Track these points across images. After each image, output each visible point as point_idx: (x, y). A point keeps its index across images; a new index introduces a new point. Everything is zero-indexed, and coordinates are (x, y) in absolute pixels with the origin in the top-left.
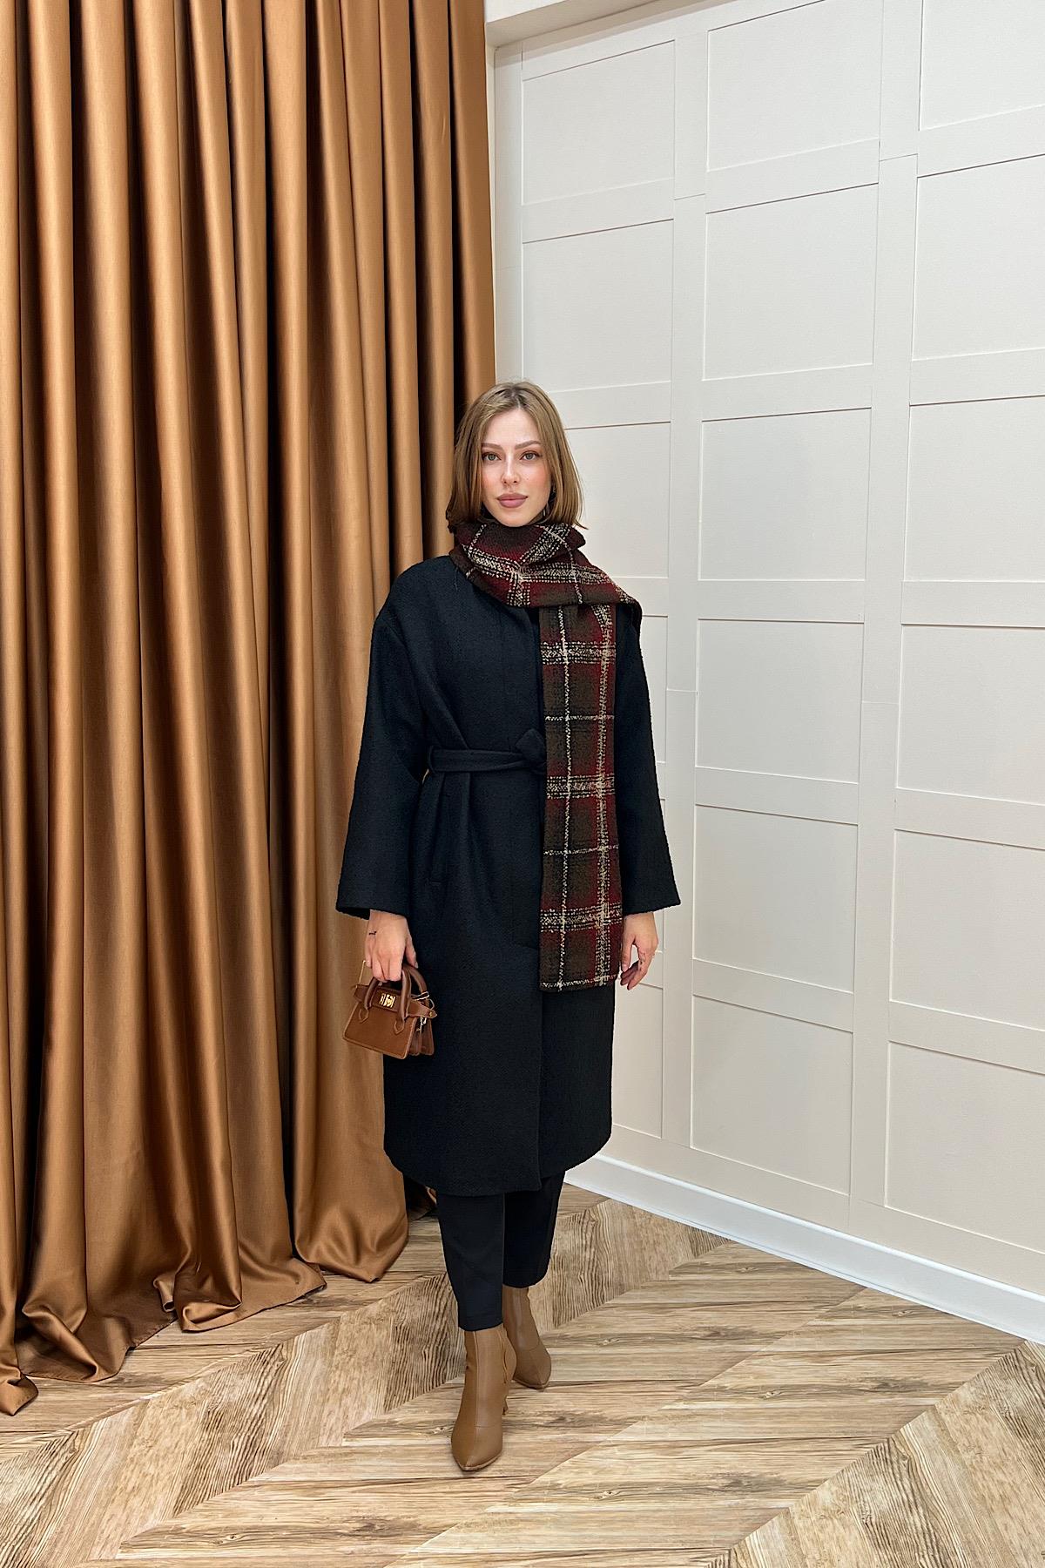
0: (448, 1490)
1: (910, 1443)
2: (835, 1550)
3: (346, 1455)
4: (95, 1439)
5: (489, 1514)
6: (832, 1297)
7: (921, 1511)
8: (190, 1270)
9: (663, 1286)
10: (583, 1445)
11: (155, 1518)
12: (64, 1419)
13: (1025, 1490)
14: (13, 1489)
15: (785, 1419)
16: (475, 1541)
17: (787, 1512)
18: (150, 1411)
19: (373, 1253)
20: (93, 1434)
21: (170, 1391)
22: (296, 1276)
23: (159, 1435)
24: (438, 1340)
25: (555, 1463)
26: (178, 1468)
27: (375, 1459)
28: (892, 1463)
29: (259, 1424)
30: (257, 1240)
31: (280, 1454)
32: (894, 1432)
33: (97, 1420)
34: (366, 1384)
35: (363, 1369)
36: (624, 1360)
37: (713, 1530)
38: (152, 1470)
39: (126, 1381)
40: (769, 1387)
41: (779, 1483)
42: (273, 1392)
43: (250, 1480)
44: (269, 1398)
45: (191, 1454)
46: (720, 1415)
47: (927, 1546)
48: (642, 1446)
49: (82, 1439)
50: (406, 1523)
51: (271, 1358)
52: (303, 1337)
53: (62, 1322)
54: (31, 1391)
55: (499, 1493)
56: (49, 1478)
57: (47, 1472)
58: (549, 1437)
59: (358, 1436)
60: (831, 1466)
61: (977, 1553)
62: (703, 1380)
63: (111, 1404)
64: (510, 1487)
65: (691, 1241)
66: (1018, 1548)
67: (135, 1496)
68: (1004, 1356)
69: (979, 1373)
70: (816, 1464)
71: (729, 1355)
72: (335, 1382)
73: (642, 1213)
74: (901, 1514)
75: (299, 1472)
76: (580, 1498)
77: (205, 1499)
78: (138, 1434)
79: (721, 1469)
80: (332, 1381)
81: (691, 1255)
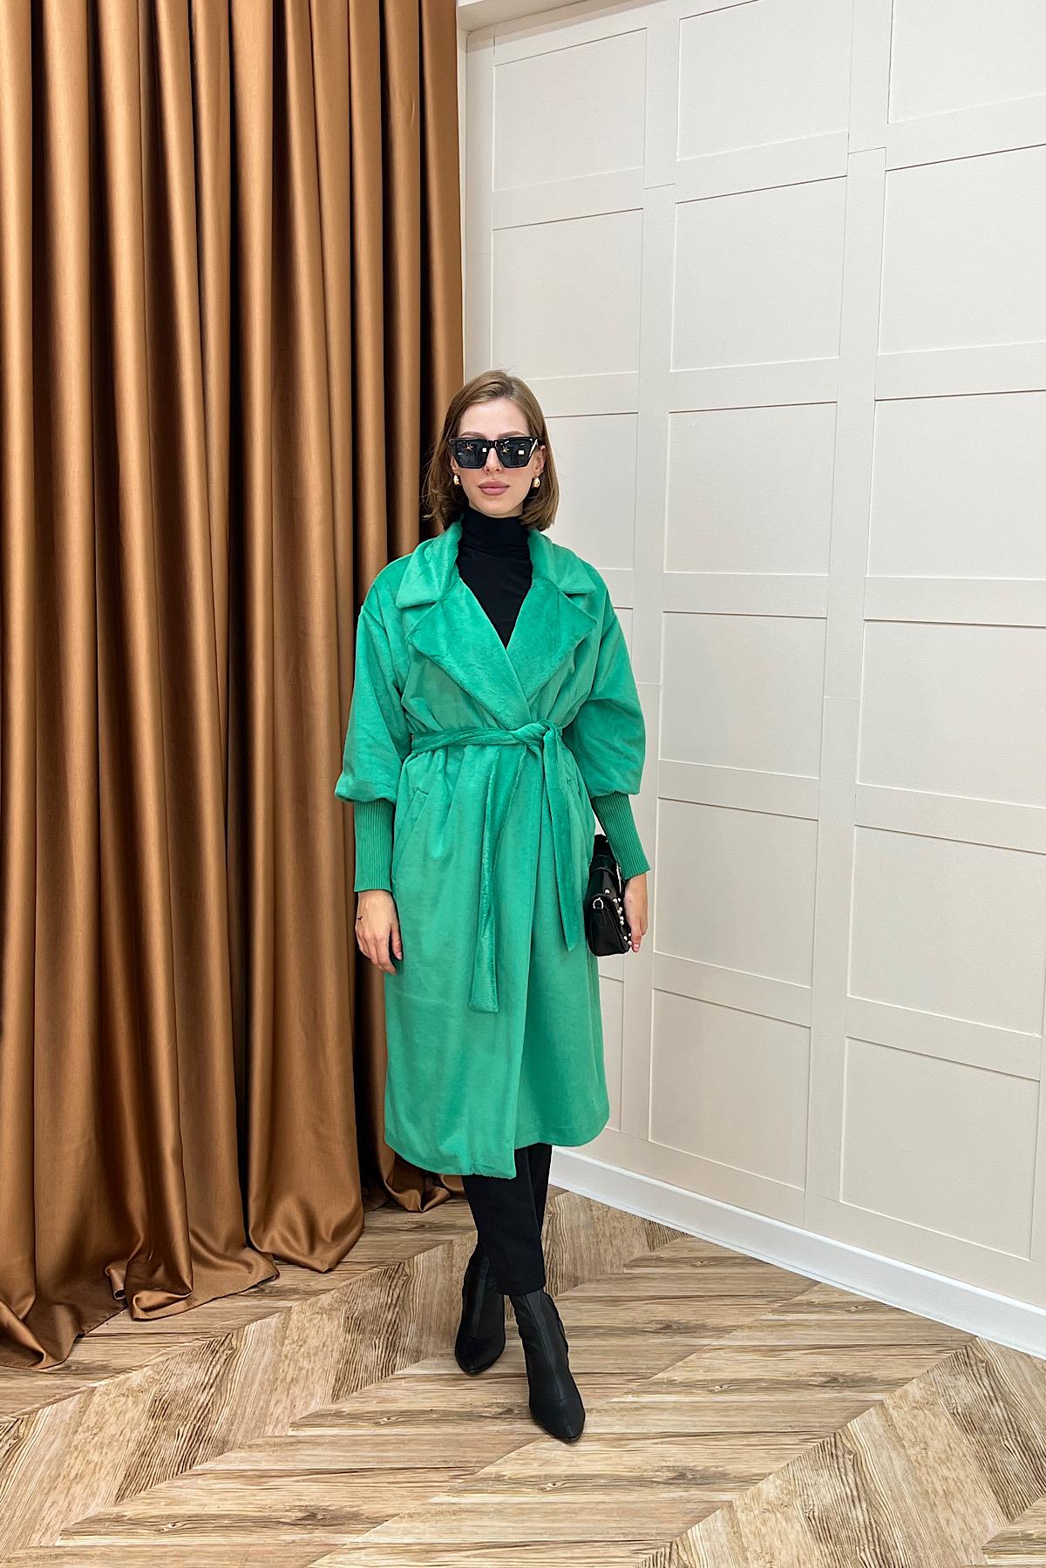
0: (393, 1480)
1: (856, 1438)
2: (777, 1543)
3: (291, 1444)
4: (40, 1426)
5: (432, 1504)
6: (786, 1292)
7: (864, 1505)
8: (142, 1258)
11: (97, 1505)
12: (10, 1405)
13: (968, 1486)
15: (733, 1413)
16: (417, 1531)
17: (730, 1504)
18: (96, 1399)
19: (327, 1243)
20: (38, 1421)
21: (116, 1380)
22: (249, 1265)
23: (106, 1422)
24: (389, 1331)
25: (500, 1455)
26: (121, 1456)
27: (320, 1448)
28: (837, 1458)
29: (206, 1412)
30: (210, 1228)
31: (225, 1443)
32: (841, 1427)
33: (42, 1407)
34: (314, 1374)
35: (312, 1358)
37: (656, 1523)
38: (95, 1458)
39: (73, 1368)
40: (718, 1381)
41: (724, 1476)
42: (221, 1381)
43: (194, 1468)
44: (216, 1387)
45: (136, 1442)
46: (669, 1408)
47: (868, 1540)
49: (26, 1425)
50: (349, 1513)
51: (220, 1348)
52: (253, 1326)
53: (10, 1309)
55: (444, 1484)
58: (496, 1428)
59: (305, 1425)
60: (777, 1460)
61: (919, 1549)
62: (652, 1373)
63: (56, 1391)
64: (455, 1477)
65: (648, 1235)
66: (959, 1543)
67: (77, 1483)
68: (954, 1352)
69: (928, 1368)
70: (761, 1458)
71: (680, 1348)
72: (283, 1371)
73: (600, 1206)
74: (844, 1508)
75: (243, 1461)
76: (523, 1490)
77: (149, 1486)
78: (83, 1422)
79: (666, 1461)
80: (281, 1371)
81: (647, 1248)
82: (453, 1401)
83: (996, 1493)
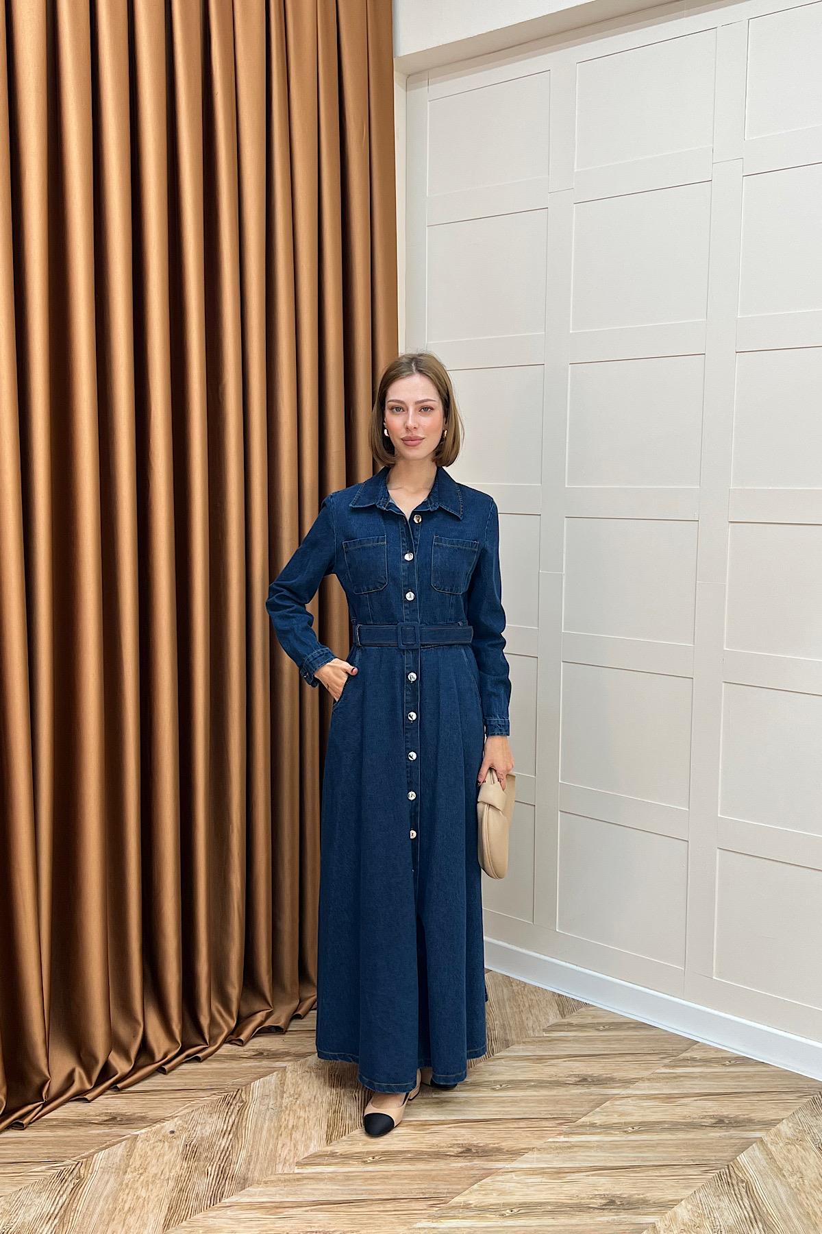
0: (382, 1209)
1: (746, 1169)
3: (298, 1180)
4: (96, 1168)
6: (673, 1050)
7: (761, 1226)
9: (539, 1041)
10: (488, 1171)
12: (71, 1151)
14: (32, 1210)
15: (645, 1149)
17: (654, 1226)
18: (139, 1144)
20: (94, 1163)
21: (154, 1128)
23: (148, 1164)
25: (465, 1187)
26: (162, 1193)
27: (321, 1183)
28: (733, 1185)
29: (227, 1155)
31: (245, 1180)
32: (732, 1160)
33: (97, 1152)
34: (310, 1122)
35: (307, 1109)
36: (515, 1102)
38: (143, 1193)
39: (118, 1119)
40: (630, 1123)
41: (645, 1202)
42: (237, 1129)
43: (223, 1201)
44: (234, 1133)
45: (174, 1180)
46: (594, 1146)
48: (534, 1172)
49: (85, 1168)
51: (233, 1101)
52: (257, 1082)
55: (423, 1212)
56: (61, 1200)
57: (59, 1196)
58: (460, 1165)
59: (307, 1164)
60: (687, 1187)
62: (577, 1118)
63: (107, 1138)
64: (432, 1206)
65: (558, 1005)
67: (131, 1214)
68: (812, 1097)
69: (793, 1111)
70: (673, 1186)
71: (596, 1097)
72: (285, 1120)
73: (518, 982)
74: (745, 1228)
75: (262, 1194)
76: (488, 1215)
77: (188, 1217)
78: (130, 1164)
79: (598, 1190)
80: (283, 1120)
81: (559, 1016)
82: (422, 1143)
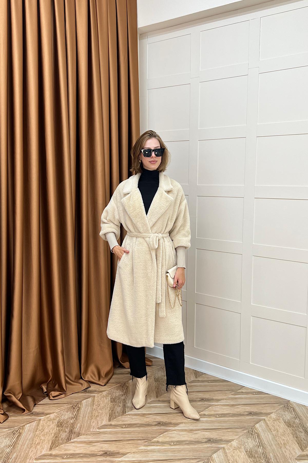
0: (128, 443)
1: (258, 429)
2: (238, 458)
3: (98, 433)
4: (26, 430)
5: (139, 449)
6: (235, 389)
7: (261, 447)
8: (51, 382)
10: (166, 430)
11: (44, 451)
12: (16, 424)
13: (290, 442)
14: (3, 444)
15: (222, 423)
16: (136, 457)
17: (224, 448)
18: (41, 422)
19: (103, 377)
20: (25, 428)
21: (47, 416)
22: (82, 384)
23: (45, 428)
24: (123, 402)
25: (158, 435)
26: (50, 438)
27: (106, 434)
28: (253, 435)
29: (73, 425)
30: (70, 374)
31: (79, 434)
32: (253, 426)
33: (26, 424)
34: (103, 414)
35: (102, 410)
37: (203, 453)
38: (43, 438)
39: (34, 413)
40: (218, 414)
41: (221, 440)
42: (77, 416)
43: (71, 440)
44: (75, 418)
45: (54, 434)
46: (204, 422)
47: (263, 457)
48: (182, 430)
49: (22, 430)
50: (116, 452)
51: (76, 407)
52: (84, 401)
53: (15, 397)
54: (7, 417)
55: (142, 444)
56: (13, 440)
58: (156, 428)
59: (102, 428)
60: (236, 435)
61: (278, 459)
63: (30, 420)
64: (145, 442)
65: (195, 374)
66: (289, 457)
67: (38, 445)
68: (284, 405)
69: (277, 410)
70: (232, 435)
71: (206, 405)
72: (94, 414)
74: (256, 448)
75: (85, 438)
76: (165, 445)
77: (59, 446)
78: (38, 428)
79: (205, 436)
81: (195, 378)
82: (143, 421)
83: (298, 444)
